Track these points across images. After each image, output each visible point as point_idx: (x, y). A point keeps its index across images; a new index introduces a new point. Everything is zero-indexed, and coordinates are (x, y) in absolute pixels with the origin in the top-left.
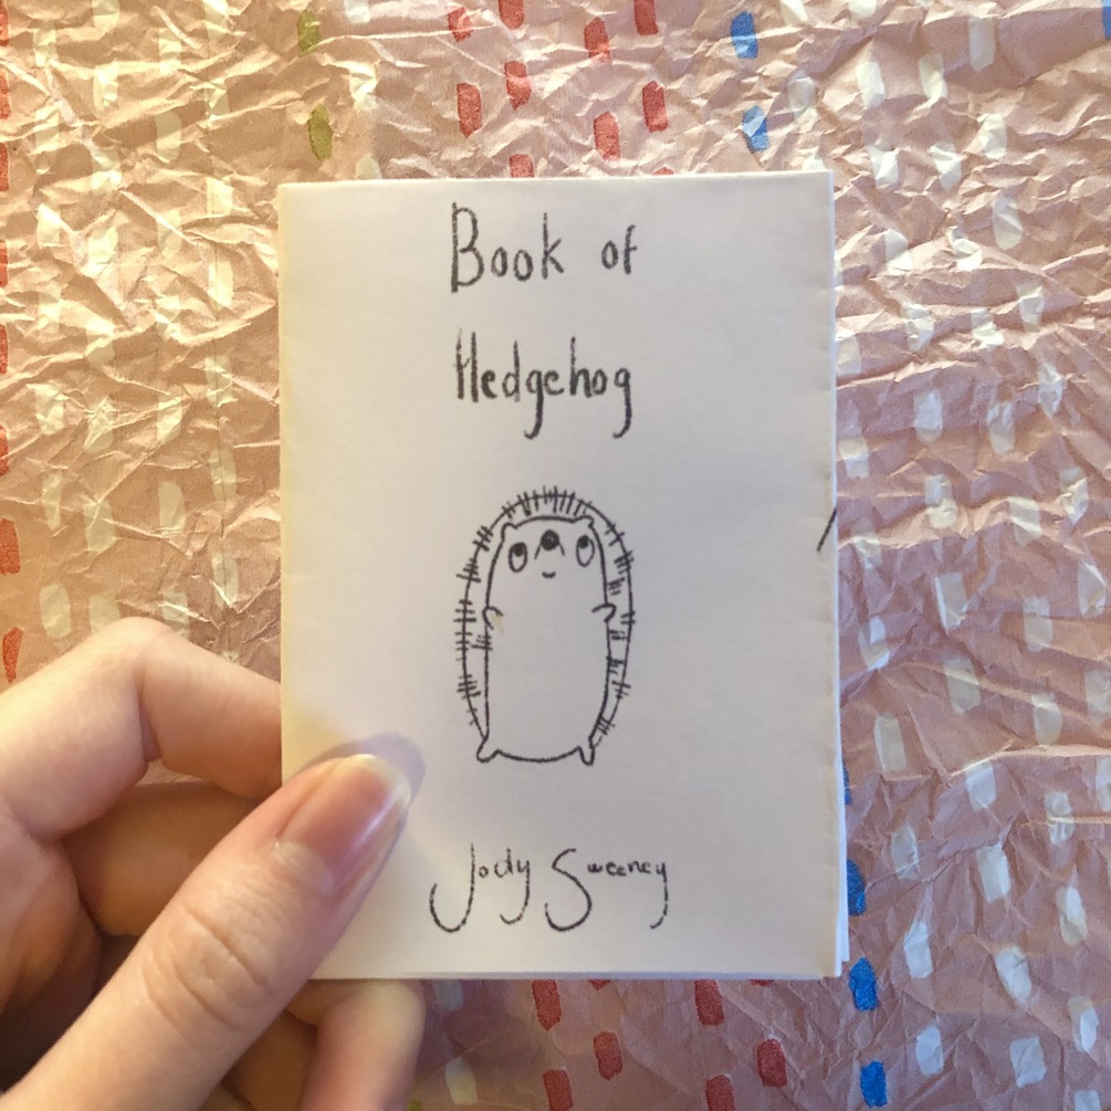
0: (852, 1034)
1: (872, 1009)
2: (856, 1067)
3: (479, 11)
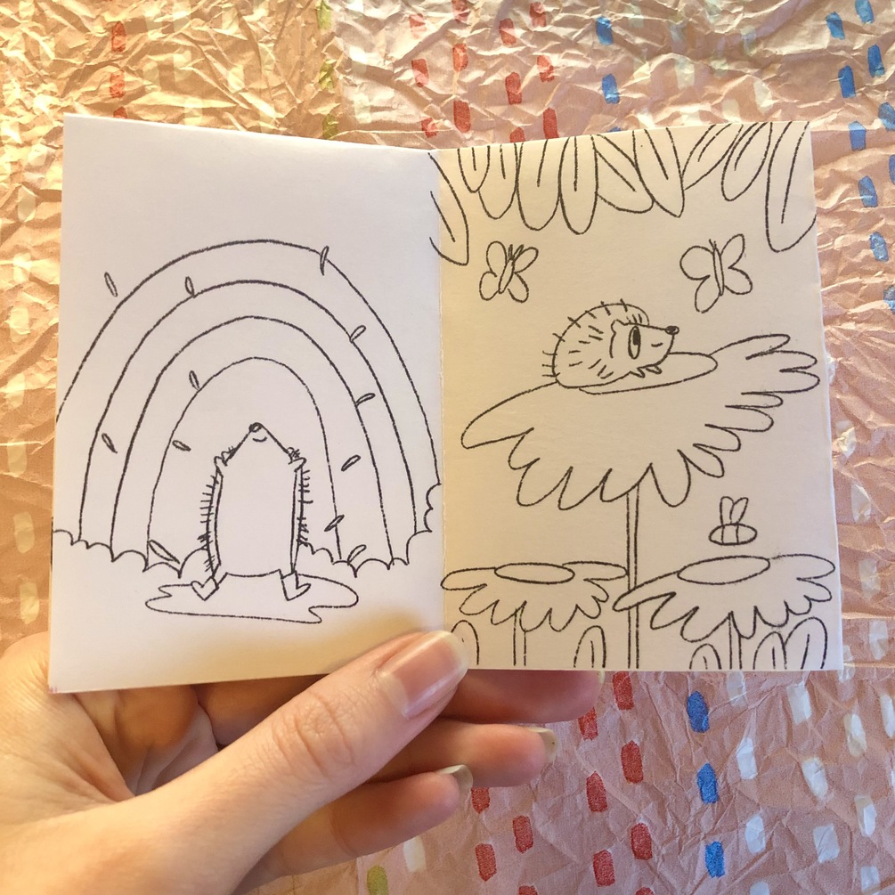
0: (699, 820)
1: (714, 802)
2: (702, 846)
3: (441, 120)
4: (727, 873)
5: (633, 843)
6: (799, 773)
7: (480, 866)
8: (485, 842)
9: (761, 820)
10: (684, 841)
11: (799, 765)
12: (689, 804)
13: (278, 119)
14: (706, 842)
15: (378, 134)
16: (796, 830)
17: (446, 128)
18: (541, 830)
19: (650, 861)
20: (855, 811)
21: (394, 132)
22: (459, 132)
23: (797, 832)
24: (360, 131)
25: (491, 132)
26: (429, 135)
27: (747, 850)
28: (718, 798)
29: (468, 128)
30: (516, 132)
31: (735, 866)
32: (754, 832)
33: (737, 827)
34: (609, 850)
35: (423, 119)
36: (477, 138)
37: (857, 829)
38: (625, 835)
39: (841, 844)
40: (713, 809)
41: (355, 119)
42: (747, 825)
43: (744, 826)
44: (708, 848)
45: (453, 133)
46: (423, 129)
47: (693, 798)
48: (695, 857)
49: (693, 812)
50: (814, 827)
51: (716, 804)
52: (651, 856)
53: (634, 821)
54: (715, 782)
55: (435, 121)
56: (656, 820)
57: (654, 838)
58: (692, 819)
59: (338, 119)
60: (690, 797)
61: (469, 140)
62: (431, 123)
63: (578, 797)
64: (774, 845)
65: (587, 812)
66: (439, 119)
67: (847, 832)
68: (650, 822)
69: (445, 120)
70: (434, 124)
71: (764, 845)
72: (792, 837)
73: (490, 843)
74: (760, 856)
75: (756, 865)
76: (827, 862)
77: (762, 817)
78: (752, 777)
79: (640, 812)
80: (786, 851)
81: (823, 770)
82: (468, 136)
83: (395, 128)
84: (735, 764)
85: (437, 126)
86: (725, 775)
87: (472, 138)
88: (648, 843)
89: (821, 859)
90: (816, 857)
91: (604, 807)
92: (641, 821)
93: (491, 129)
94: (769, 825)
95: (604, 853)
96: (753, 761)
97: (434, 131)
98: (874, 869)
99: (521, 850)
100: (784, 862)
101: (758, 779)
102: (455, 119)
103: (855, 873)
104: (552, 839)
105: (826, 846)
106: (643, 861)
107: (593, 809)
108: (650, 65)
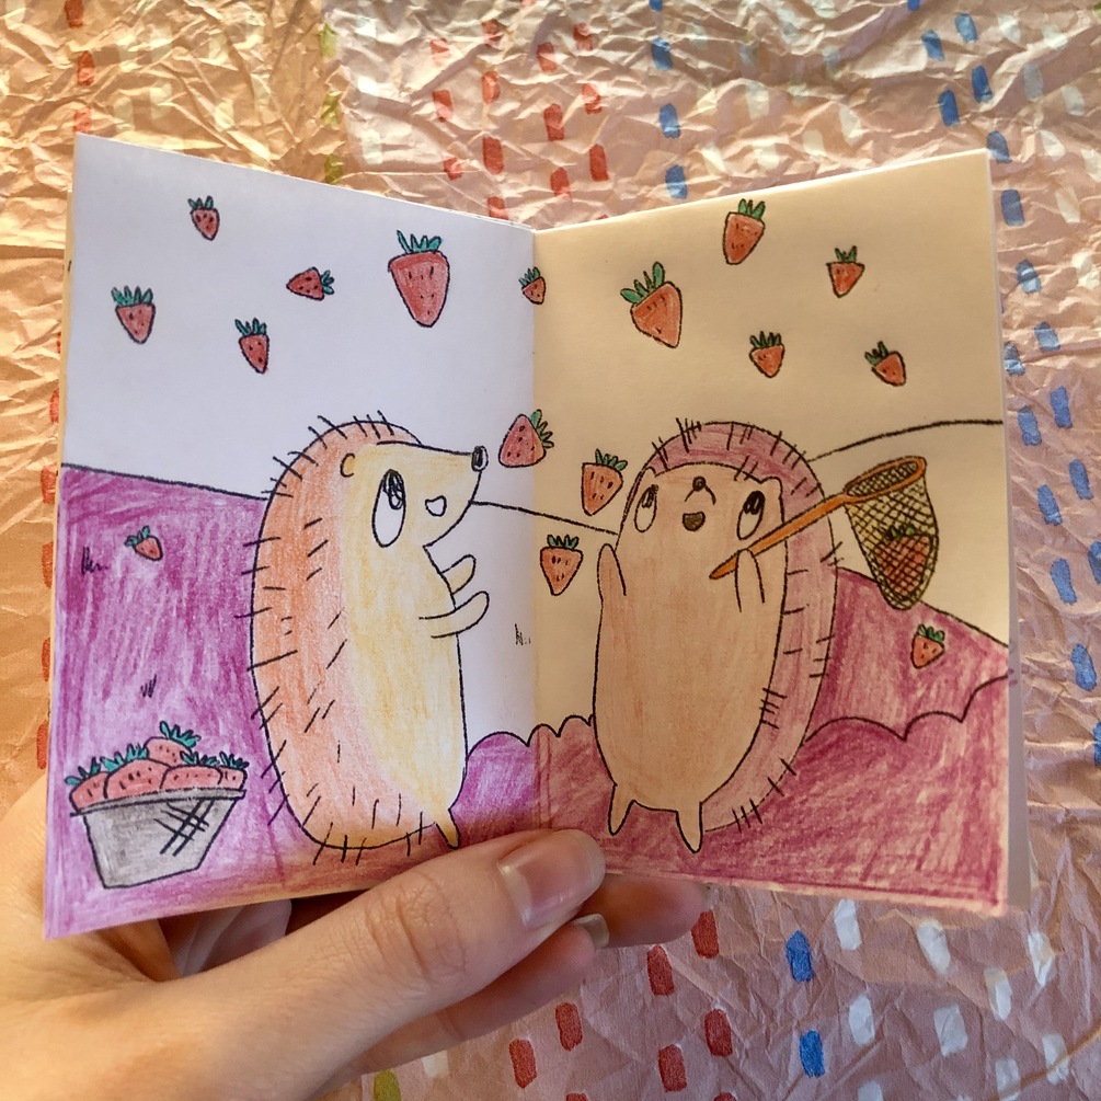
0: (791, 1004)
1: (808, 980)
2: (795, 1035)
3: (468, 160)
4: (827, 1069)
5: (708, 1035)
6: (913, 941)
7: (515, 1068)
8: (521, 1038)
9: (868, 1002)
10: (772, 1030)
11: (913, 931)
12: (776, 984)
13: (273, 161)
14: (800, 1032)
15: (391, 176)
16: (912, 1014)
17: (474, 169)
18: (591, 1021)
19: (730, 1057)
20: (985, 987)
21: (410, 174)
22: (488, 174)
23: (914, 1016)
24: (369, 173)
25: (528, 174)
26: (452, 177)
27: (853, 1043)
28: (814, 975)
29: (500, 169)
30: (557, 173)
31: (837, 1061)
32: (860, 1018)
33: (837, 1009)
34: (678, 1046)
35: (446, 159)
36: (511, 181)
37: (988, 1012)
38: (698, 1023)
39: (968, 1030)
40: (807, 989)
41: (363, 159)
42: (851, 1008)
43: (848, 1009)
44: (803, 1041)
45: (481, 175)
46: (446, 170)
47: (782, 975)
48: (787, 1052)
49: (782, 993)
50: (935, 1009)
51: (811, 983)
52: (730, 1051)
53: (709, 1005)
54: (809, 954)
55: (460, 161)
56: (736, 1004)
57: (734, 1028)
58: (782, 1002)
59: (345, 160)
60: (777, 974)
61: (502, 182)
62: (456, 163)
63: (638, 977)
64: (886, 1034)
65: (649, 996)
66: (465, 159)
67: (975, 1016)
68: (729, 1008)
69: (472, 159)
70: (459, 165)
71: (873, 1034)
72: (908, 1024)
73: (529, 1039)
74: (867, 1048)
75: (864, 1060)
76: (953, 1055)
77: (869, 999)
78: (854, 947)
79: (716, 994)
80: (901, 1040)
81: (944, 937)
82: (500, 178)
83: (413, 170)
84: (833, 930)
85: (463, 167)
86: (821, 946)
87: (504, 181)
88: (727, 1034)
89: (945, 1051)
90: (937, 1048)
91: (670, 989)
92: (718, 1007)
93: (527, 170)
94: (878, 1008)
95: (671, 1049)
96: (856, 926)
97: (459, 172)
98: (1012, 1063)
99: (567, 1048)
100: (899, 1055)
101: (862, 949)
102: (485, 159)
103: (988, 1067)
104: (606, 1031)
105: (951, 1034)
106: (721, 1058)
107: (656, 991)
108: (716, 92)
